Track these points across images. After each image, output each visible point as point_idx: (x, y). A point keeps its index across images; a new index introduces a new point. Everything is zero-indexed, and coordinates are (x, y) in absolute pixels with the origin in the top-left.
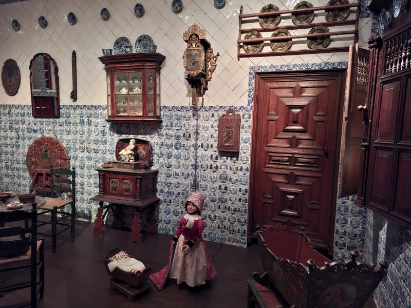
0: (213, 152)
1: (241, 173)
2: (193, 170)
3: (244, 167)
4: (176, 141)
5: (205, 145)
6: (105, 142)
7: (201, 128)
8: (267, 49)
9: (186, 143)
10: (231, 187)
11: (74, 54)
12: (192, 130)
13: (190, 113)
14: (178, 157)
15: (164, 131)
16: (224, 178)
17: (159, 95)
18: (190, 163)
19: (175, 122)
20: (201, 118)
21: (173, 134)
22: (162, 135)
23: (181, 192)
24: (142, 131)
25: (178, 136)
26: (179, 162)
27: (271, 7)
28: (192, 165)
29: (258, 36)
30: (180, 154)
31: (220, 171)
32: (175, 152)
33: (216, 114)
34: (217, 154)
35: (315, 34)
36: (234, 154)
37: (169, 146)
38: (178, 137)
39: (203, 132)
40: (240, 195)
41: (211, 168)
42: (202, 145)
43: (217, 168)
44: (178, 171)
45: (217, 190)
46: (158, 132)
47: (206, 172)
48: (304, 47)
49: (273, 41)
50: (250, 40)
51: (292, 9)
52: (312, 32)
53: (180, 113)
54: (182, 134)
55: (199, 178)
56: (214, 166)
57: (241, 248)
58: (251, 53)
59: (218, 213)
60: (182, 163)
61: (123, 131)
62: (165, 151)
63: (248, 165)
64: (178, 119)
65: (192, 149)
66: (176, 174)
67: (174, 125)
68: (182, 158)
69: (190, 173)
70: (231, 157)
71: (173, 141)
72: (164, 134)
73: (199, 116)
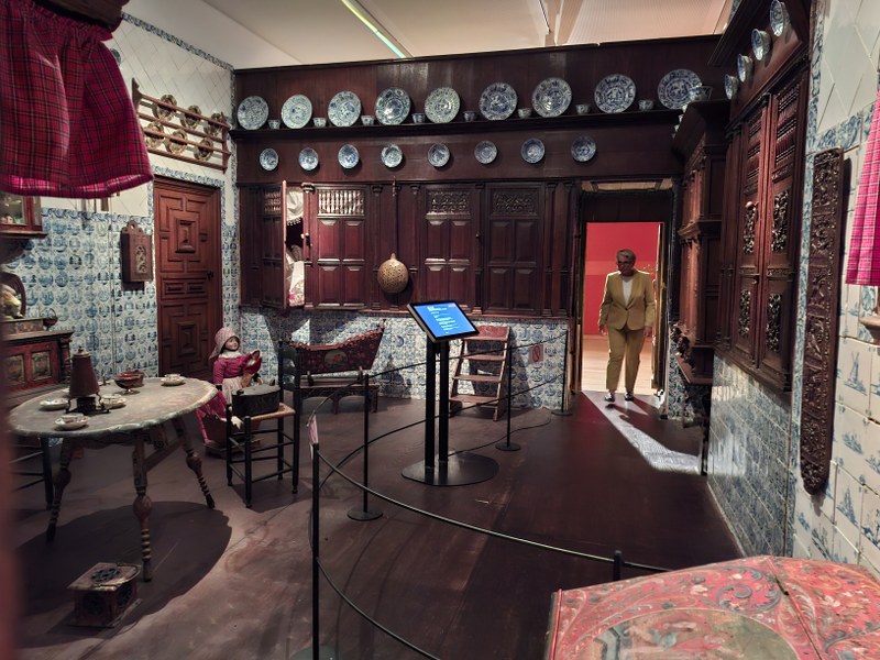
0: (114, 285)
1: (148, 311)
2: (89, 319)
3: (151, 303)
4: (58, 271)
5: (103, 275)
7: (96, 249)
8: (162, 148)
9: (74, 274)
10: (139, 333)
12: (82, 252)
13: (78, 223)
14: (63, 301)
15: (35, 254)
16: (130, 323)
18: (84, 308)
19: (54, 237)
20: (95, 232)
21: (53, 258)
22: (33, 262)
25: (61, 263)
26: (66, 310)
27: (170, 99)
28: (87, 311)
29: (159, 129)
30: (66, 295)
31: (125, 313)
32: (57, 292)
33: (114, 226)
34: (119, 287)
36: (139, 286)
37: (46, 283)
38: (61, 265)
39: (99, 254)
40: (149, 342)
41: (113, 311)
42: (99, 276)
43: (121, 309)
45: (124, 343)
46: (24, 256)
47: (107, 318)
53: (62, 222)
54: (67, 259)
55: (99, 330)
56: (117, 306)
60: (70, 309)
62: (40, 291)
63: (154, 300)
64: (59, 233)
65: (85, 283)
67: (53, 243)
68: (70, 300)
69: (84, 325)
70: (137, 290)
71: (53, 272)
72: (36, 259)
73: (91, 229)
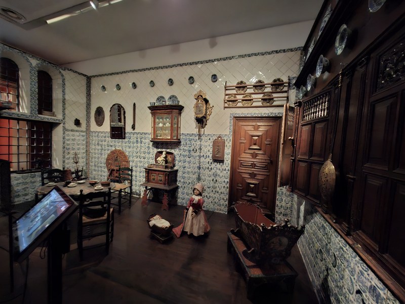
0: (210, 160)
1: (225, 172)
2: (198, 170)
3: (227, 169)
5: (205, 156)
6: (149, 153)
7: (203, 146)
8: (240, 105)
9: (194, 154)
10: (219, 180)
11: (134, 104)
12: (198, 147)
13: (197, 138)
14: (189, 162)
15: (182, 147)
16: (215, 175)
17: (180, 128)
18: (196, 166)
19: (188, 142)
20: (203, 141)
21: (187, 149)
22: (181, 149)
23: (191, 182)
24: (170, 147)
27: (242, 82)
28: (197, 167)
29: (235, 97)
30: (190, 161)
31: (213, 171)
32: (188, 159)
33: (211, 138)
34: (211, 161)
35: (266, 97)
36: (222, 161)
37: (184, 156)
38: (190, 151)
39: (204, 148)
40: (224, 184)
41: (208, 169)
42: (203, 156)
43: (211, 169)
44: (189, 170)
45: (211, 181)
46: (179, 148)
47: (205, 171)
48: (260, 104)
49: (243, 100)
50: (230, 99)
51: (253, 84)
52: (264, 96)
53: (191, 138)
54: (192, 149)
55: (201, 174)
56: (210, 167)
57: (224, 214)
58: (231, 106)
59: (212, 194)
60: (191, 166)
61: (159, 147)
62: (182, 158)
63: (229, 168)
64: (190, 141)
65: (198, 158)
66: (188, 172)
67: (187, 144)
68: (192, 163)
69: (196, 172)
70: (220, 163)
71: (187, 153)
72: (182, 149)
73: (202, 140)
